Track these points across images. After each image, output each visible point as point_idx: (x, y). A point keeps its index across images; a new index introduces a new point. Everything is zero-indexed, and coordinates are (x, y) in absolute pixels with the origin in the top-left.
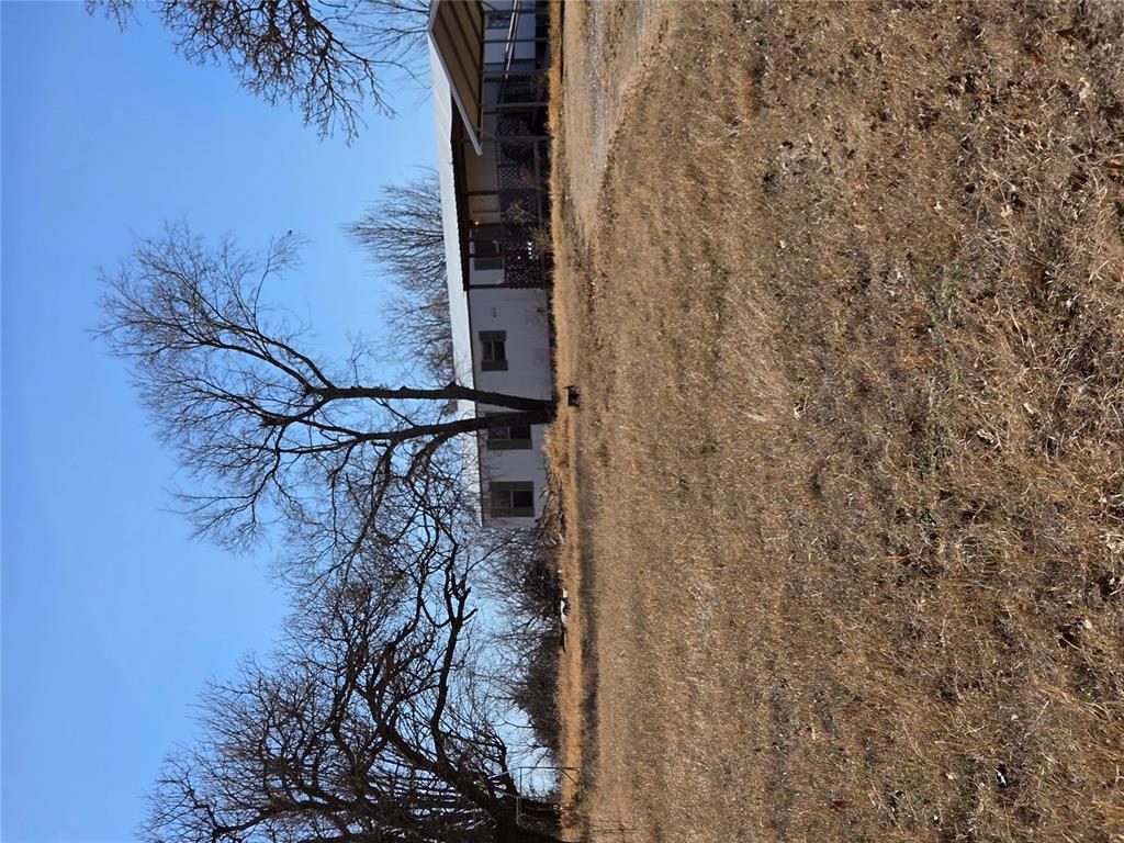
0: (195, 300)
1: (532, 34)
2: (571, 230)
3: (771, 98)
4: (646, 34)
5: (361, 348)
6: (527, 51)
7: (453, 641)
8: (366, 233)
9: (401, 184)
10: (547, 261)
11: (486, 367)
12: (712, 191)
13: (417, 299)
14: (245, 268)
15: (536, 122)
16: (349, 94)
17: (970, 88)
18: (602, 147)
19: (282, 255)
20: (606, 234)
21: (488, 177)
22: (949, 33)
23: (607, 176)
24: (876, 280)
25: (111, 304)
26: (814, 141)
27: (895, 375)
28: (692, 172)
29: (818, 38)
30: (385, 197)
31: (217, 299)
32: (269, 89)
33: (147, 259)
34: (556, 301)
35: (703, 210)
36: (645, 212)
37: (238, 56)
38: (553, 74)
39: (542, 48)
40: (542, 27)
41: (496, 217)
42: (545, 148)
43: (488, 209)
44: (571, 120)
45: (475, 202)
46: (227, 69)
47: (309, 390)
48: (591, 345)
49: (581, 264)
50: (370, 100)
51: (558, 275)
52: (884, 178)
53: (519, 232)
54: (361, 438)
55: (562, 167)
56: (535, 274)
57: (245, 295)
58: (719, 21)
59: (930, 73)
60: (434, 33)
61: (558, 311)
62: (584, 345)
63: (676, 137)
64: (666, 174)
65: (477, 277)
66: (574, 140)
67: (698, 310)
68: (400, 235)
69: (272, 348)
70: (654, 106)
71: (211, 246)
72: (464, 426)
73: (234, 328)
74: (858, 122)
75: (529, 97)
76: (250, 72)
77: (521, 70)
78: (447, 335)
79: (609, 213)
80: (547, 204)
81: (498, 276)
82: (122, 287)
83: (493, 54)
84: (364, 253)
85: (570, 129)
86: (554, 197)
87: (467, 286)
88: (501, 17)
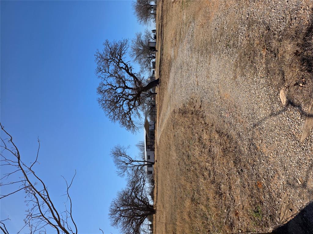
0: (120, 152)
1: (153, 127)
2: (157, 145)
3: (175, 128)
4: (164, 125)
5: (136, 157)
6: (153, 128)
7: (143, 186)
8: (137, 146)
9: (141, 141)
10: (154, 148)
11: (148, 159)
12: (169, 138)
13: (142, 152)
14: (125, 148)
15: (154, 135)
16: (136, 131)
17: (193, 124)
18: (160, 136)
19: (129, 147)
20: (160, 144)
21: (149, 140)
22: (191, 119)
23: (160, 139)
24: (184, 143)
25: (111, 152)
26: (179, 131)
27: (186, 152)
28: (168, 136)
29: (179, 122)
30: (139, 142)
31: (122, 151)
32: (128, 130)
33: (115, 147)
34: (155, 152)
35: (169, 140)
36: (163, 141)
37: (126, 127)
38: (155, 130)
39: (155, 128)
40: (155, 126)
41: (150, 144)
42: (154, 137)
43: (149, 143)
44: (157, 134)
45: (148, 143)
46: (124, 128)
47: (131, 161)
48: (158, 155)
49: (157, 148)
50: (138, 131)
51: (155, 150)
52: (185, 133)
53: (152, 146)
54: (135, 166)
55: (156, 139)
56: (153, 150)
57: (125, 151)
58: (170, 122)
59: (189, 123)
60: (144, 126)
61: (155, 153)
63: (166, 133)
64: (165, 136)
65: (147, 150)
66: (157, 136)
67: (168, 149)
68: (140, 146)
69: (127, 156)
70: (164, 131)
71: (122, 146)
72: (146, 165)
73: (123, 154)
74: (183, 129)
75: (153, 133)
76: (127, 129)
77: (152, 130)
78: (144, 156)
79: (160, 142)
80: (154, 143)
81: (150, 150)
82: (113, 150)
83: (150, 129)
84: (137, 147)
85: (157, 135)
86: (155, 142)
87: (147, 151)
88: (151, 125)
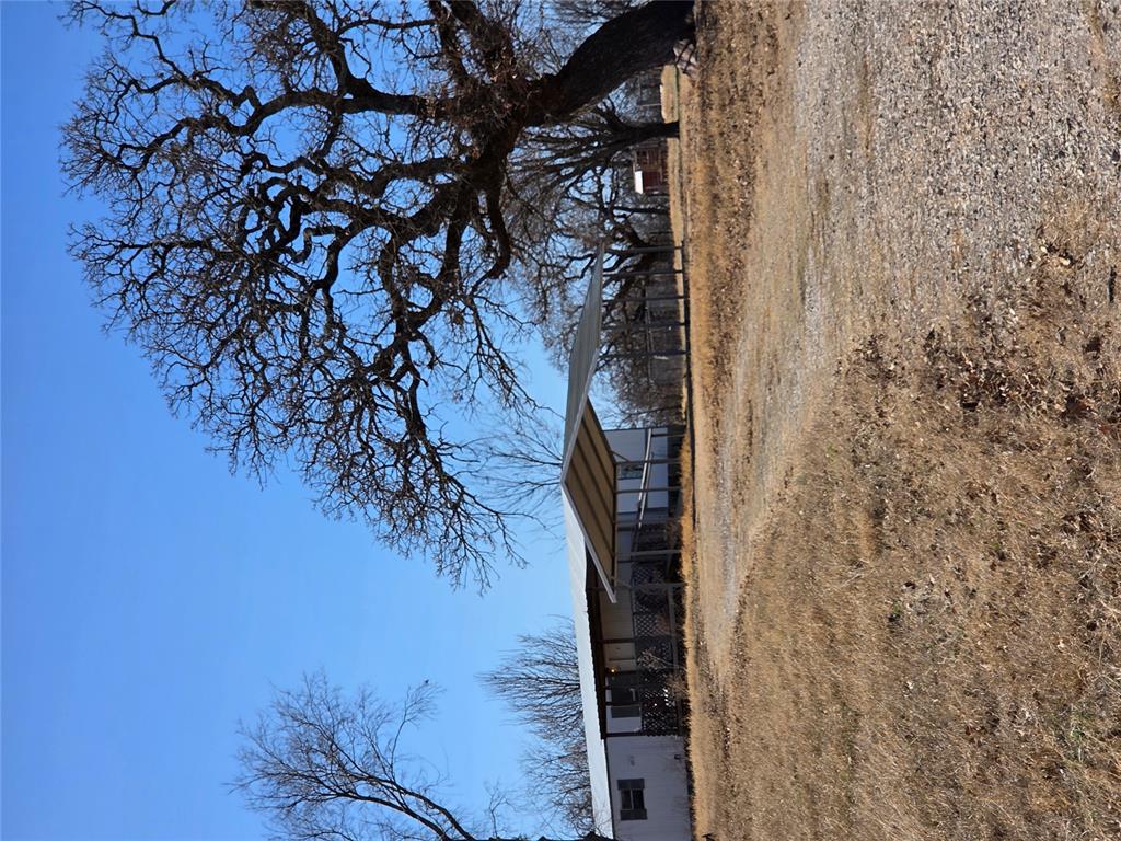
0: (333, 752)
1: (665, 484)
2: (707, 677)
3: (892, 540)
4: (772, 481)
5: (499, 798)
6: (660, 500)
8: (502, 682)
9: (537, 633)
10: (683, 708)
11: (625, 817)
12: (840, 633)
13: (555, 749)
14: (383, 718)
15: (670, 569)
16: (481, 545)
17: (1085, 526)
18: (734, 593)
19: (418, 704)
20: (740, 678)
21: (623, 625)
22: (1060, 474)
23: (739, 621)
24: (1004, 720)
25: (248, 756)
26: (936, 581)
27: (1029, 817)
28: (820, 614)
29: (934, 481)
30: (520, 647)
31: (355, 750)
32: (403, 542)
33: (285, 711)
34: (693, 748)
35: (832, 654)
36: (775, 656)
37: (374, 511)
38: (686, 522)
39: (675, 496)
40: (674, 478)
41: (631, 665)
42: (679, 595)
43: (624, 657)
44: (704, 566)
45: (610, 650)
46: (363, 524)
48: (727, 792)
49: (716, 709)
51: (695, 722)
52: (1007, 617)
53: (655, 679)
55: (696, 613)
56: (671, 720)
57: (382, 746)
58: (840, 467)
59: (1045, 513)
60: (567, 484)
61: (695, 758)
62: (720, 791)
63: (802, 580)
64: (794, 618)
65: (614, 725)
66: (708, 586)
67: (830, 754)
68: (536, 684)
69: (409, 799)
70: (782, 549)
71: (349, 696)
73: (371, 779)
74: (978, 561)
75: (663, 544)
76: (385, 526)
77: (655, 519)
78: (585, 784)
79: (743, 660)
80: (682, 649)
81: (635, 723)
82: (260, 739)
83: (626, 504)
84: (500, 703)
85: (704, 574)
86: (689, 644)
87: (604, 735)
88: (634, 468)
